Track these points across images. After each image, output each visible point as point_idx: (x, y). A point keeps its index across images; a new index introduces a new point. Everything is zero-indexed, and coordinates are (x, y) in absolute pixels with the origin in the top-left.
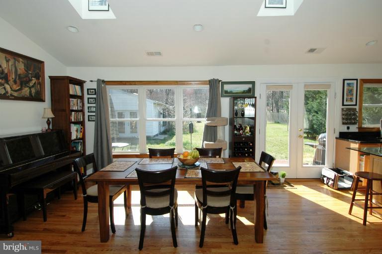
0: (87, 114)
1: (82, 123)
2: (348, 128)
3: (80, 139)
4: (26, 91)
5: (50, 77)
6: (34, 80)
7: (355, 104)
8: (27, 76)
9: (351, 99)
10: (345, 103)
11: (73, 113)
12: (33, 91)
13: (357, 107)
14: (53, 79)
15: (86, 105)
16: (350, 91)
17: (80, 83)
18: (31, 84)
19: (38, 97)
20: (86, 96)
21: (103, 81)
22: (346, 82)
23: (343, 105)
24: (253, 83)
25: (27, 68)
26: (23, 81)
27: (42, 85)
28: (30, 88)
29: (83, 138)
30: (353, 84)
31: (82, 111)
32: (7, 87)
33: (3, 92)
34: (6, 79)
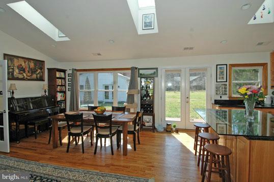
0: (67, 87)
1: (65, 92)
2: (221, 97)
3: (63, 100)
4: (34, 76)
6: (39, 71)
7: (225, 81)
8: (35, 69)
9: (222, 77)
10: (218, 81)
11: (59, 87)
12: (38, 76)
13: (227, 83)
14: (49, 70)
15: (67, 82)
16: (222, 73)
17: (64, 71)
18: (37, 73)
20: (67, 78)
21: (76, 70)
22: (218, 66)
23: (217, 82)
24: (157, 69)
25: (35, 65)
26: (33, 71)
27: (43, 73)
29: (65, 100)
30: (224, 67)
31: (65, 86)
32: (25, 74)
33: (22, 77)
34: (24, 71)
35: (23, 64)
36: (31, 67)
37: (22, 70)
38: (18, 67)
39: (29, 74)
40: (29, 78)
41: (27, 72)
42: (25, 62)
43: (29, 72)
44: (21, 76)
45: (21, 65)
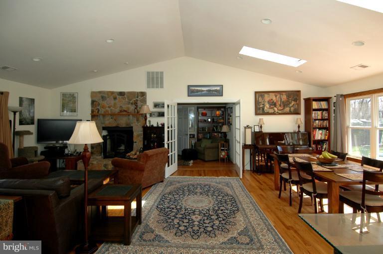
0: (332, 122)
1: (328, 129)
3: (325, 140)
4: (287, 109)
5: (304, 99)
6: (293, 103)
8: (288, 101)
12: (292, 109)
15: (333, 115)
17: (327, 100)
18: (291, 105)
19: (297, 113)
20: (332, 108)
21: (342, 96)
25: (288, 97)
26: (285, 104)
27: (299, 105)
28: (290, 107)
29: (329, 140)
31: (328, 120)
32: (276, 109)
33: (273, 111)
34: (275, 105)
35: (274, 99)
36: (283, 100)
37: (273, 104)
38: (269, 102)
39: (280, 108)
40: (280, 112)
41: (278, 106)
42: (276, 96)
43: (280, 106)
44: (271, 111)
45: (272, 100)
